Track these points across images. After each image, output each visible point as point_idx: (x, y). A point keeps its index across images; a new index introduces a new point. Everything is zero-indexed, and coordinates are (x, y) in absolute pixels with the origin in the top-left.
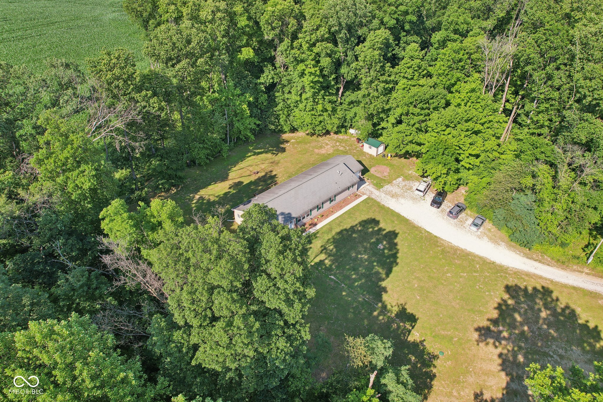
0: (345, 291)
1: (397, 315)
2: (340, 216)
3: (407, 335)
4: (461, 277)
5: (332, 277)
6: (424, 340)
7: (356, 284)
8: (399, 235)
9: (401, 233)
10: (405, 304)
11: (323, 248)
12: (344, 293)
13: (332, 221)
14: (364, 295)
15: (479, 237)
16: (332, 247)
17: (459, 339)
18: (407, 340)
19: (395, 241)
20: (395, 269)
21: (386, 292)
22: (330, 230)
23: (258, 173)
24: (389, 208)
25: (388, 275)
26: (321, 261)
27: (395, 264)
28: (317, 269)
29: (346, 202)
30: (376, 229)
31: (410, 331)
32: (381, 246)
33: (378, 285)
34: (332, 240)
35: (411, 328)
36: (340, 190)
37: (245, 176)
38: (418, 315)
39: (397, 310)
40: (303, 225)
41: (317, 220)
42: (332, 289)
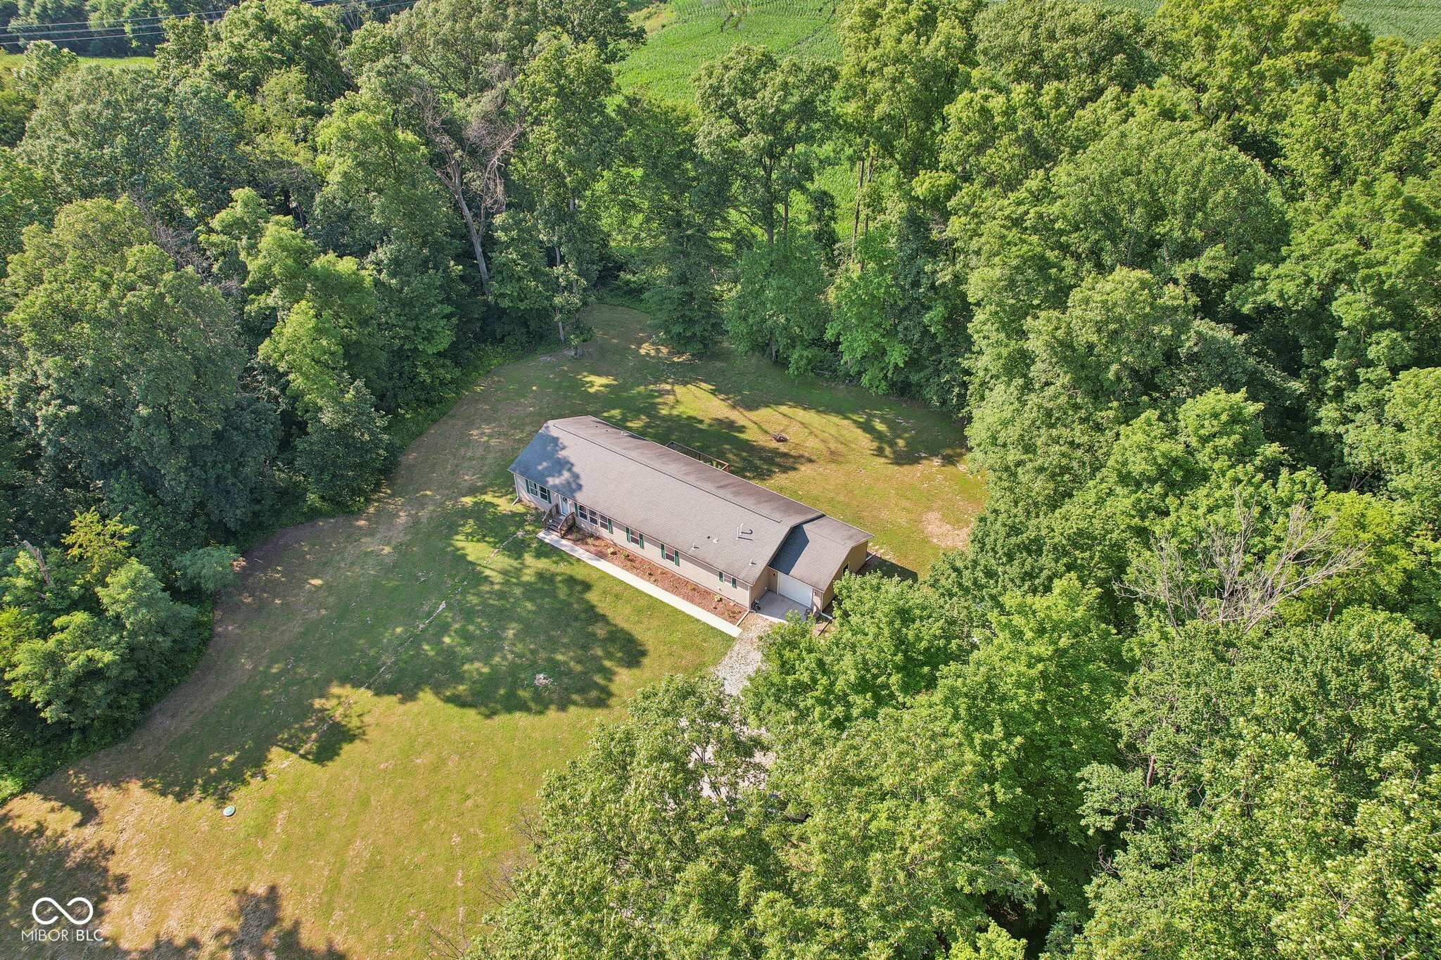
0: (405, 630)
1: (337, 725)
2: (638, 591)
3: (286, 745)
4: (448, 869)
5: (442, 606)
6: (265, 779)
7: (426, 647)
10: (366, 741)
12: (399, 630)
13: (618, 579)
14: (394, 663)
17: (259, 852)
18: (274, 744)
19: (574, 706)
20: (471, 713)
21: (403, 701)
23: (781, 440)
25: (452, 699)
26: (485, 578)
27: (487, 712)
28: (465, 579)
29: (697, 594)
30: (607, 663)
31: (294, 750)
32: (543, 679)
33: (423, 686)
35: (302, 752)
36: (690, 552)
37: (760, 427)
38: (333, 766)
39: (350, 726)
40: (592, 536)
41: (614, 553)
42: (412, 610)
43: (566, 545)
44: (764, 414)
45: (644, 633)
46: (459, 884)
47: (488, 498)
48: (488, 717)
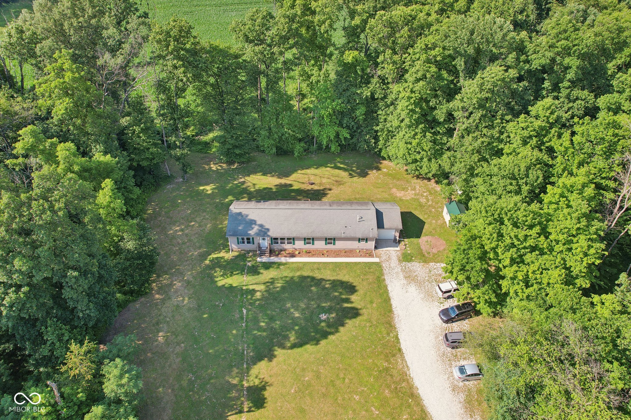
0: (237, 330)
1: (249, 389)
2: (324, 263)
3: (234, 412)
4: (367, 411)
5: (245, 311)
7: (255, 332)
8: (359, 318)
9: (365, 317)
10: (271, 385)
11: (270, 281)
12: (234, 332)
13: (311, 263)
14: (248, 347)
15: (454, 389)
16: (279, 285)
18: (228, 416)
19: (347, 321)
20: (308, 347)
21: (270, 360)
22: (299, 269)
23: (312, 184)
24: (386, 287)
25: (294, 346)
26: (253, 290)
27: (315, 342)
28: (242, 295)
29: (349, 253)
30: (344, 297)
31: (241, 412)
32: (323, 317)
33: (273, 349)
34: (288, 279)
35: (246, 409)
36: (343, 236)
37: (298, 182)
38: (269, 405)
39: (256, 384)
40: (281, 250)
41: (299, 253)
42: (231, 320)
43: (273, 259)
44: (294, 176)
45: (345, 277)
46: (377, 413)
47: (214, 256)
48: (317, 344)
